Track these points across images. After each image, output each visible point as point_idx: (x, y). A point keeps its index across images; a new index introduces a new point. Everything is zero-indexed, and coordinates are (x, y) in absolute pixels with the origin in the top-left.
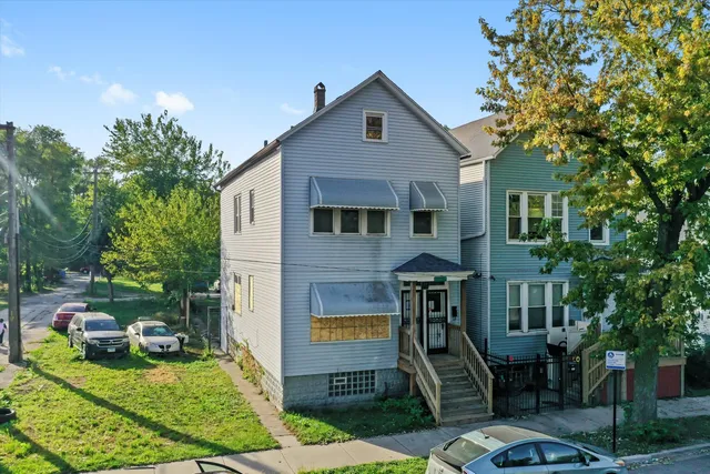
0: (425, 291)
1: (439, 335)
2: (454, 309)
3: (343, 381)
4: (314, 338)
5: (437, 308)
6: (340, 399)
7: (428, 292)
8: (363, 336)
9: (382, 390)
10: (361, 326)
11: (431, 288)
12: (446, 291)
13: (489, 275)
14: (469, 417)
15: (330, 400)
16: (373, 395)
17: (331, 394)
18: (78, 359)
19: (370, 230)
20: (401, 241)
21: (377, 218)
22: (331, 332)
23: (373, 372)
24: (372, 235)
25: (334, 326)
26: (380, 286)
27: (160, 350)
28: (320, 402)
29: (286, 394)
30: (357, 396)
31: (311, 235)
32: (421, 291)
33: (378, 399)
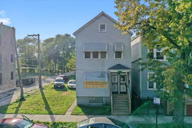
0: (119, 75)
1: (124, 88)
2: (129, 81)
3: (94, 99)
4: (85, 87)
5: (124, 80)
6: (93, 104)
7: (120, 75)
9: (105, 102)
11: (121, 74)
12: (126, 75)
14: (122, 113)
15: (90, 104)
16: (102, 104)
17: (90, 102)
18: (53, 88)
19: (102, 57)
20: (111, 60)
21: (104, 54)
22: (90, 85)
23: (103, 97)
24: (102, 59)
26: (104, 73)
27: (71, 87)
28: (87, 104)
29: (77, 101)
30: (97, 103)
31: (84, 59)
32: (118, 75)
33: (103, 105)
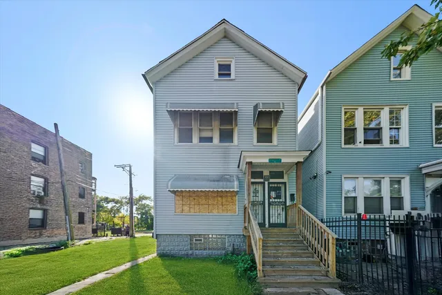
0: (266, 183)
1: (279, 214)
2: (292, 195)
3: (201, 240)
4: (178, 211)
5: (278, 197)
6: (198, 252)
7: (269, 183)
8: (215, 212)
9: (231, 249)
10: (214, 205)
11: (271, 181)
12: (285, 183)
13: (325, 171)
15: (191, 252)
16: (224, 252)
17: (191, 249)
20: (246, 147)
22: (190, 208)
24: (223, 144)
25: (193, 203)
28: (183, 253)
29: (158, 246)
30: (210, 251)
31: (176, 144)
32: (264, 183)
33: (226, 255)
